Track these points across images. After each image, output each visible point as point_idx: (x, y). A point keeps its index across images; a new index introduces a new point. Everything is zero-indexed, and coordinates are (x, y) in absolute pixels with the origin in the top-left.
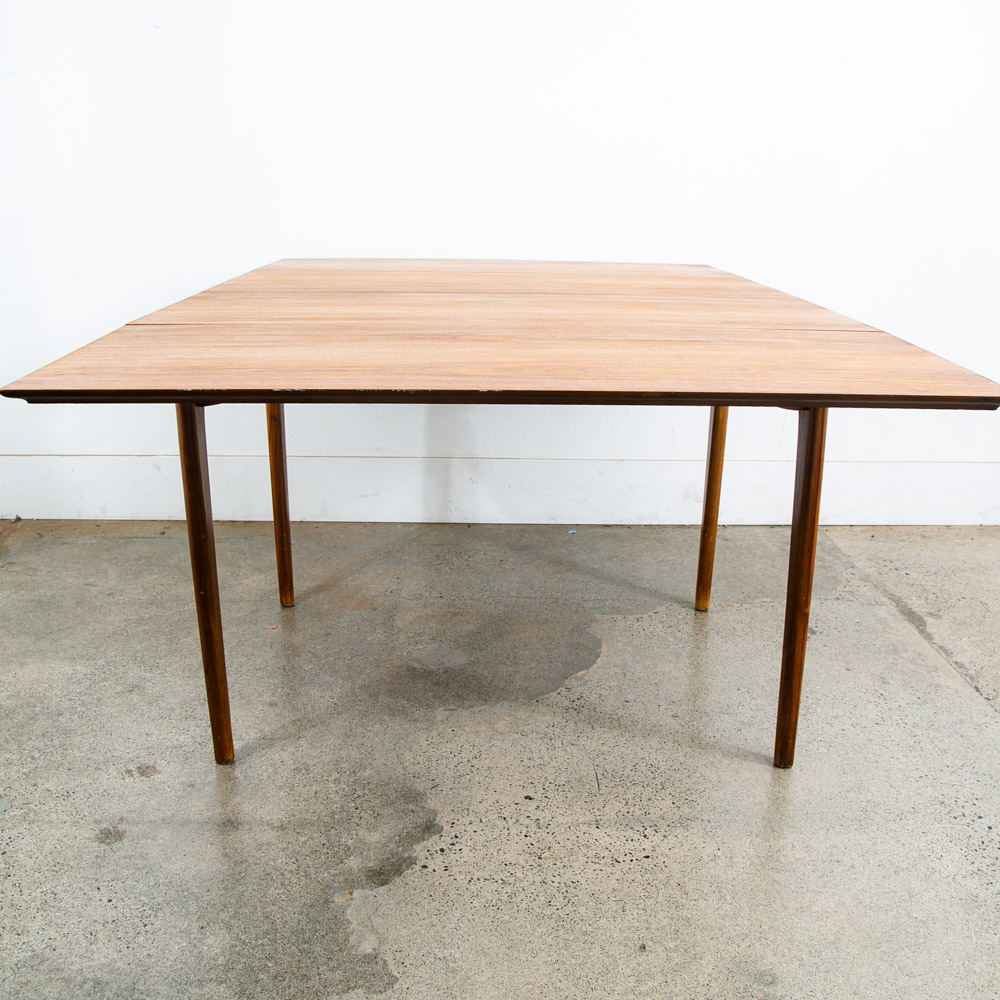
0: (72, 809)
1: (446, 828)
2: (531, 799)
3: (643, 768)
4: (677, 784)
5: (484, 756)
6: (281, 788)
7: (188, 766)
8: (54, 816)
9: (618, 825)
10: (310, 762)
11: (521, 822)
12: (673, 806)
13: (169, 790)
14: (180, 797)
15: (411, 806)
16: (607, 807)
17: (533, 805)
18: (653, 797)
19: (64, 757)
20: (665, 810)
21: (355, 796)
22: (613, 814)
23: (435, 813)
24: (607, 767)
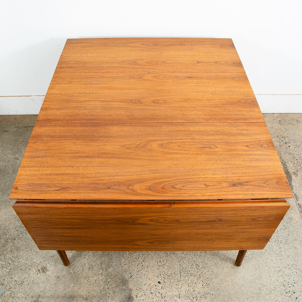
0: (24, 291)
1: (135, 298)
2: (160, 283)
3: (195, 267)
4: (204, 275)
5: (146, 260)
6: (85, 278)
7: (56, 267)
8: (19, 294)
9: (185, 296)
10: (93, 264)
11: (157, 295)
12: (202, 287)
13: (52, 280)
14: (55, 284)
15: (124, 287)
16: (183, 287)
17: (160, 285)
18: (197, 282)
19: (19, 262)
20: (200, 289)
21: (108, 282)
22: (184, 291)
23: (131, 290)
24: (184, 266)
